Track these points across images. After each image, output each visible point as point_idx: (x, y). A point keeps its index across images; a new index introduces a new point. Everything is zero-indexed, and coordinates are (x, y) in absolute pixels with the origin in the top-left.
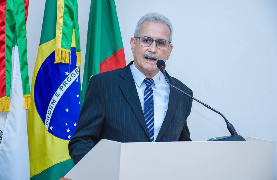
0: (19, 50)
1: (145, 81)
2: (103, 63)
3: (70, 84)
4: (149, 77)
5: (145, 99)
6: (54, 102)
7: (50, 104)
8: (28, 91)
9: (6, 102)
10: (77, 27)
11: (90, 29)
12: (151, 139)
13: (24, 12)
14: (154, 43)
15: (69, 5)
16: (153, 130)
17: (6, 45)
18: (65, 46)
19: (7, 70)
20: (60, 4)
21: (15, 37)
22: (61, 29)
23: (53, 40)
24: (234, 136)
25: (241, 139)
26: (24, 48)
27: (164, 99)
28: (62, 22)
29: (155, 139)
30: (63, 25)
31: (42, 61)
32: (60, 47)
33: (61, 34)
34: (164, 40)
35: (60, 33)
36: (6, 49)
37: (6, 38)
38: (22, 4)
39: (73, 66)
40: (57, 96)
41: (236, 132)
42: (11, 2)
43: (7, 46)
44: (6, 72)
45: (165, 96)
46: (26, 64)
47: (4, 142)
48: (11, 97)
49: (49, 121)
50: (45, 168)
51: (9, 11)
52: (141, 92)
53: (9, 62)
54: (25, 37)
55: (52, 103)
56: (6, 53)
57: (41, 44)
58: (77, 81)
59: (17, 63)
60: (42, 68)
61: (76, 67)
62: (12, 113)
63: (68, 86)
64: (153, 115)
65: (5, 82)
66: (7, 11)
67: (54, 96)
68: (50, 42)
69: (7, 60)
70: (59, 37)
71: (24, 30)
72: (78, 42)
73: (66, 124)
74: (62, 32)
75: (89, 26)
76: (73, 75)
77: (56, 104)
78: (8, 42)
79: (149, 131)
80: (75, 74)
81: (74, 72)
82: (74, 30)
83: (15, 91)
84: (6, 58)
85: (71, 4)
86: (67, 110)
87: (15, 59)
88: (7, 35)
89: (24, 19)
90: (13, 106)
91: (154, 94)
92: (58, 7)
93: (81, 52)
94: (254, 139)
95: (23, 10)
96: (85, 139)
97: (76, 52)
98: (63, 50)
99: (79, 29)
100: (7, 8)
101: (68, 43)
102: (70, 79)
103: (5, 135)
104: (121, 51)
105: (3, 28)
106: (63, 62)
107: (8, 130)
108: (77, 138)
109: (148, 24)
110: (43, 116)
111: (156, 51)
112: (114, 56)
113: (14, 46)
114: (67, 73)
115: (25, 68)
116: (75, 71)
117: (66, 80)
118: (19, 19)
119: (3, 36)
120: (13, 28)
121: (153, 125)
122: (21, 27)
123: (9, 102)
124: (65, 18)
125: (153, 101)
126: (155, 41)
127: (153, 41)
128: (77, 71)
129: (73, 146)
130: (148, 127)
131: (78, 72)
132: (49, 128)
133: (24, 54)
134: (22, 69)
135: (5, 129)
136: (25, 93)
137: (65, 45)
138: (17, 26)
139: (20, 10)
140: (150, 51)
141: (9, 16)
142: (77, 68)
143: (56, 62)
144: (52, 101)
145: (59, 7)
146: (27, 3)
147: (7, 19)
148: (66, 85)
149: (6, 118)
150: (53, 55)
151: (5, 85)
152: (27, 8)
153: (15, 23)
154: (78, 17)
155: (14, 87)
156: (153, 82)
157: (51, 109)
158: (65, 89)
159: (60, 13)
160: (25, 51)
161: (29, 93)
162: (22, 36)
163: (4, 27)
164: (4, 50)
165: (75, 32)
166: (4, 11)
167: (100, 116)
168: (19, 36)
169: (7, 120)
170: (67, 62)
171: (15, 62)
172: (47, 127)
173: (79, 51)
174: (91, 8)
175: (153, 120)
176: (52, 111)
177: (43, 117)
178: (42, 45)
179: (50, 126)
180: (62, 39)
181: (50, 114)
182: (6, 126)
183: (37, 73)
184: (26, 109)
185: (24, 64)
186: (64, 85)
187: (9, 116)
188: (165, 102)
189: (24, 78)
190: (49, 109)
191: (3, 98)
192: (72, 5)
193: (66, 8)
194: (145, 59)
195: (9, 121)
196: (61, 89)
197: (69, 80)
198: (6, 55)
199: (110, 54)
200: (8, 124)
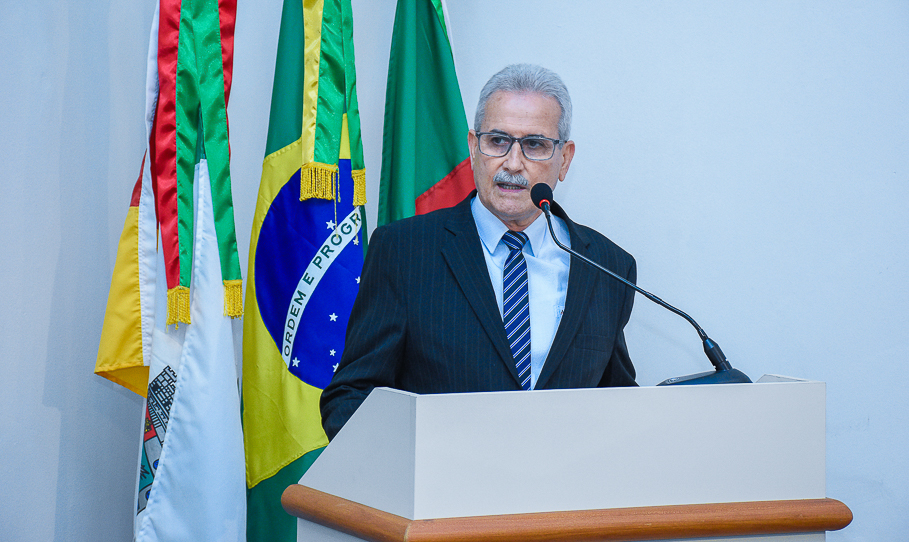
0: (209, 170)
1: (505, 238)
2: (425, 197)
3: (338, 250)
4: (515, 229)
5: (506, 284)
6: (302, 299)
7: (293, 302)
8: (233, 270)
9: (182, 301)
10: (353, 107)
11: (391, 113)
12: (523, 384)
13: (221, 77)
14: (516, 146)
15: (331, 55)
16: (529, 360)
17: (177, 158)
18: (325, 157)
19: (181, 222)
20: (312, 53)
21: (200, 138)
22: (313, 115)
23: (295, 144)
24: (722, 371)
25: (742, 378)
26: (224, 166)
27: (556, 283)
28: (317, 97)
29: (533, 383)
30: (319, 104)
31: (272, 197)
32: (311, 160)
33: (314, 126)
34: (542, 136)
35: (311, 123)
36: (179, 168)
37: (179, 141)
38: (215, 56)
39: (346, 207)
40: (307, 281)
41: (727, 363)
42: (187, 51)
43: (181, 161)
44: (179, 225)
45: (559, 274)
46: (229, 203)
47: (180, 400)
48: (194, 288)
49: (291, 346)
50: (285, 463)
51: (185, 74)
52: (495, 266)
53: (189, 202)
54: (226, 136)
55: (296, 300)
56: (178, 177)
57: (268, 153)
58: (356, 242)
59: (205, 202)
60: (271, 213)
61: (353, 208)
62: (197, 328)
63: (333, 257)
64: (528, 324)
65: (178, 251)
66: (179, 74)
67: (302, 281)
68: (288, 147)
69: (180, 197)
70: (309, 133)
71: (221, 121)
72: (356, 144)
73: (333, 352)
74: (315, 120)
75: (387, 104)
76: (346, 230)
77: (305, 301)
78: (182, 151)
79: (518, 365)
80: (350, 226)
81: (347, 220)
82: (345, 115)
83: (203, 273)
84: (180, 191)
85: (336, 52)
86: (333, 317)
87: (201, 192)
88: (181, 136)
89: (221, 93)
90: (198, 309)
91: (530, 270)
92: (305, 59)
93: (364, 171)
94: (779, 379)
95: (219, 72)
96: (358, 388)
97: (353, 171)
98: (320, 166)
99: (358, 112)
100: (180, 68)
101: (332, 148)
102: (341, 237)
103: (183, 383)
104: (466, 165)
105: (170, 116)
106: (320, 196)
107: (187, 367)
108: (339, 385)
109: (499, 99)
110: (277, 333)
111: (522, 167)
112: (452, 177)
113: (197, 161)
114: (330, 225)
115: (227, 215)
116: (351, 218)
117: (328, 242)
118: (209, 92)
119: (170, 137)
120: (195, 117)
121: (528, 348)
122: (213, 114)
123: (190, 300)
124: (322, 86)
125: (526, 288)
126: (519, 140)
127: (513, 140)
128: (354, 218)
129: (330, 405)
130: (515, 356)
131: (357, 221)
132: (292, 363)
133: (222, 178)
134: (218, 217)
135: (182, 367)
136: (226, 276)
137: (323, 153)
138: (205, 111)
139: (211, 72)
140: (506, 169)
141: (184, 87)
142: (357, 211)
143: (302, 198)
144: (296, 295)
145: (308, 60)
146: (230, 52)
147: (180, 94)
148: (328, 254)
149: (183, 339)
150: (295, 181)
151: (177, 258)
152: (228, 65)
153: (199, 105)
154: (355, 83)
155: (201, 262)
156: (526, 240)
157: (293, 314)
158: (327, 263)
159: (312, 74)
160: (226, 173)
161: (239, 277)
162: (217, 135)
163: (173, 114)
164: (175, 171)
165: (349, 122)
166: (172, 76)
167: (394, 328)
168: (209, 136)
169: (186, 344)
170: (329, 197)
171: (201, 200)
172: (287, 360)
173: (360, 167)
174: (391, 59)
175: (528, 336)
176: (297, 320)
177: (277, 335)
178: (271, 155)
179: (293, 358)
180: (317, 138)
181: (293, 328)
182: (183, 359)
183: (261, 225)
184: (232, 318)
185: (223, 206)
186: (325, 254)
187: (191, 333)
188: (561, 289)
189: (225, 239)
190: (289, 316)
191: (174, 290)
192: (339, 53)
193: (324, 62)
194: (497, 187)
195: (191, 347)
196: (317, 265)
197: (336, 240)
198: (178, 184)
199: (441, 174)
200: (189, 354)
